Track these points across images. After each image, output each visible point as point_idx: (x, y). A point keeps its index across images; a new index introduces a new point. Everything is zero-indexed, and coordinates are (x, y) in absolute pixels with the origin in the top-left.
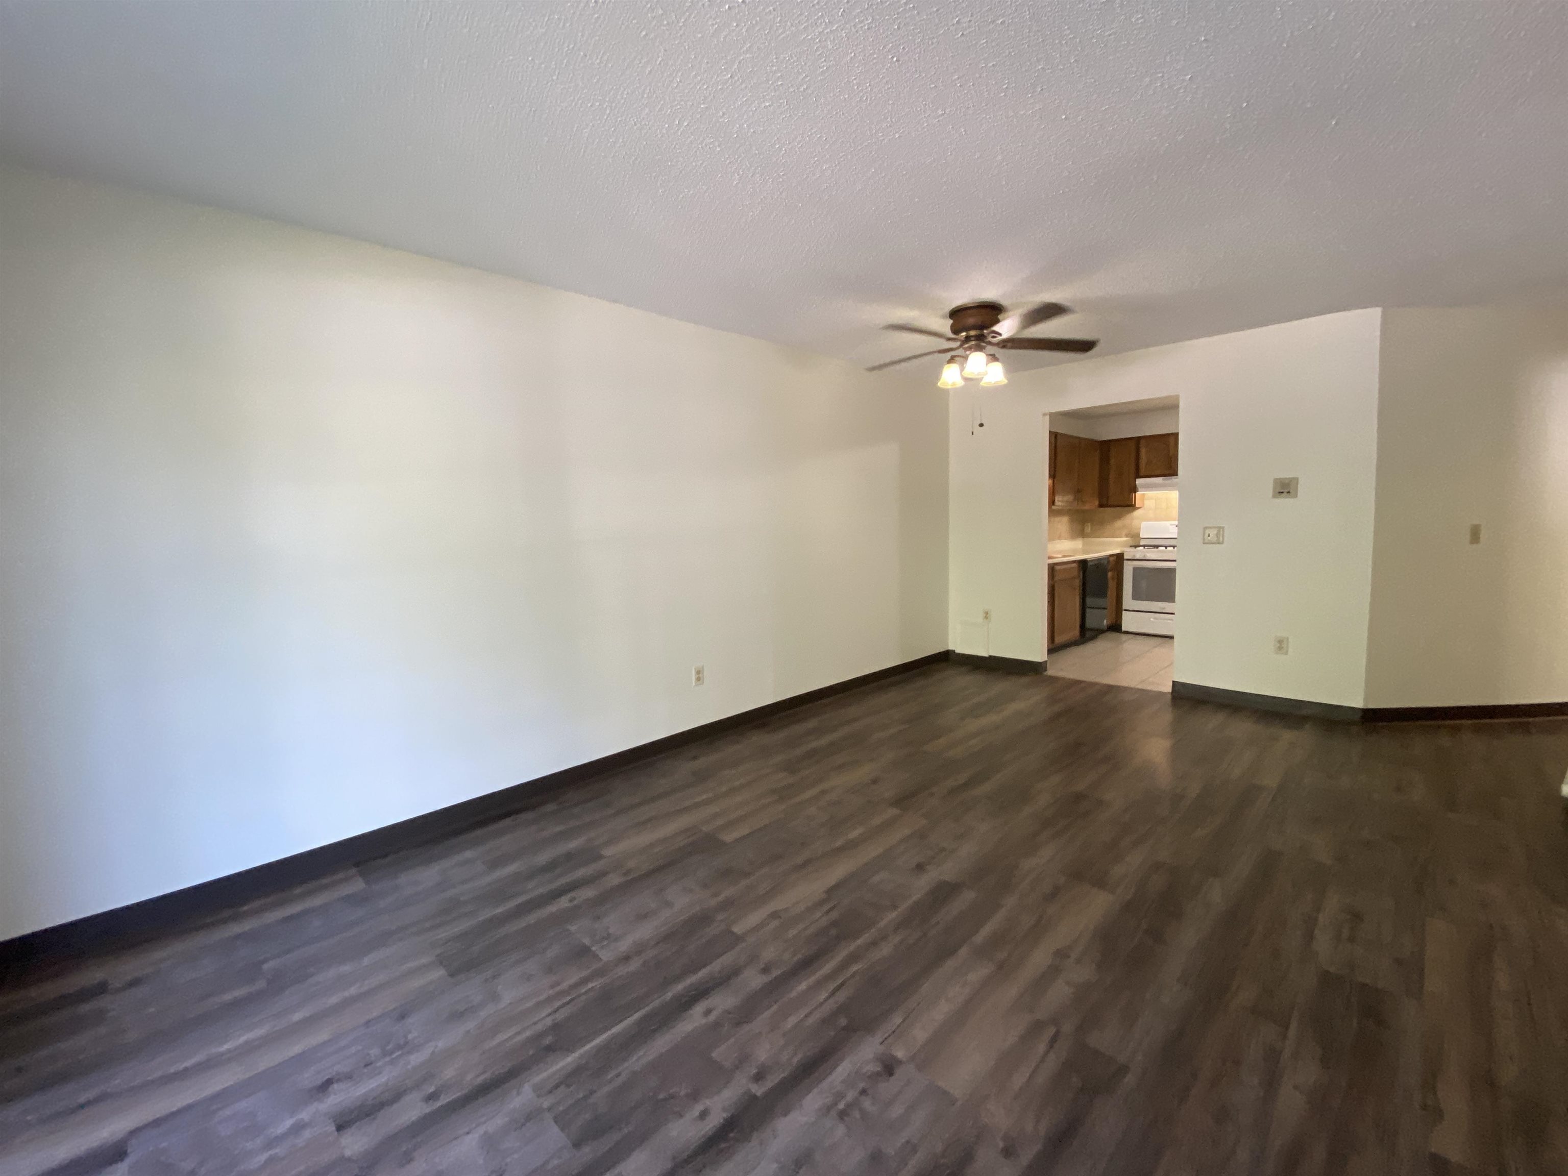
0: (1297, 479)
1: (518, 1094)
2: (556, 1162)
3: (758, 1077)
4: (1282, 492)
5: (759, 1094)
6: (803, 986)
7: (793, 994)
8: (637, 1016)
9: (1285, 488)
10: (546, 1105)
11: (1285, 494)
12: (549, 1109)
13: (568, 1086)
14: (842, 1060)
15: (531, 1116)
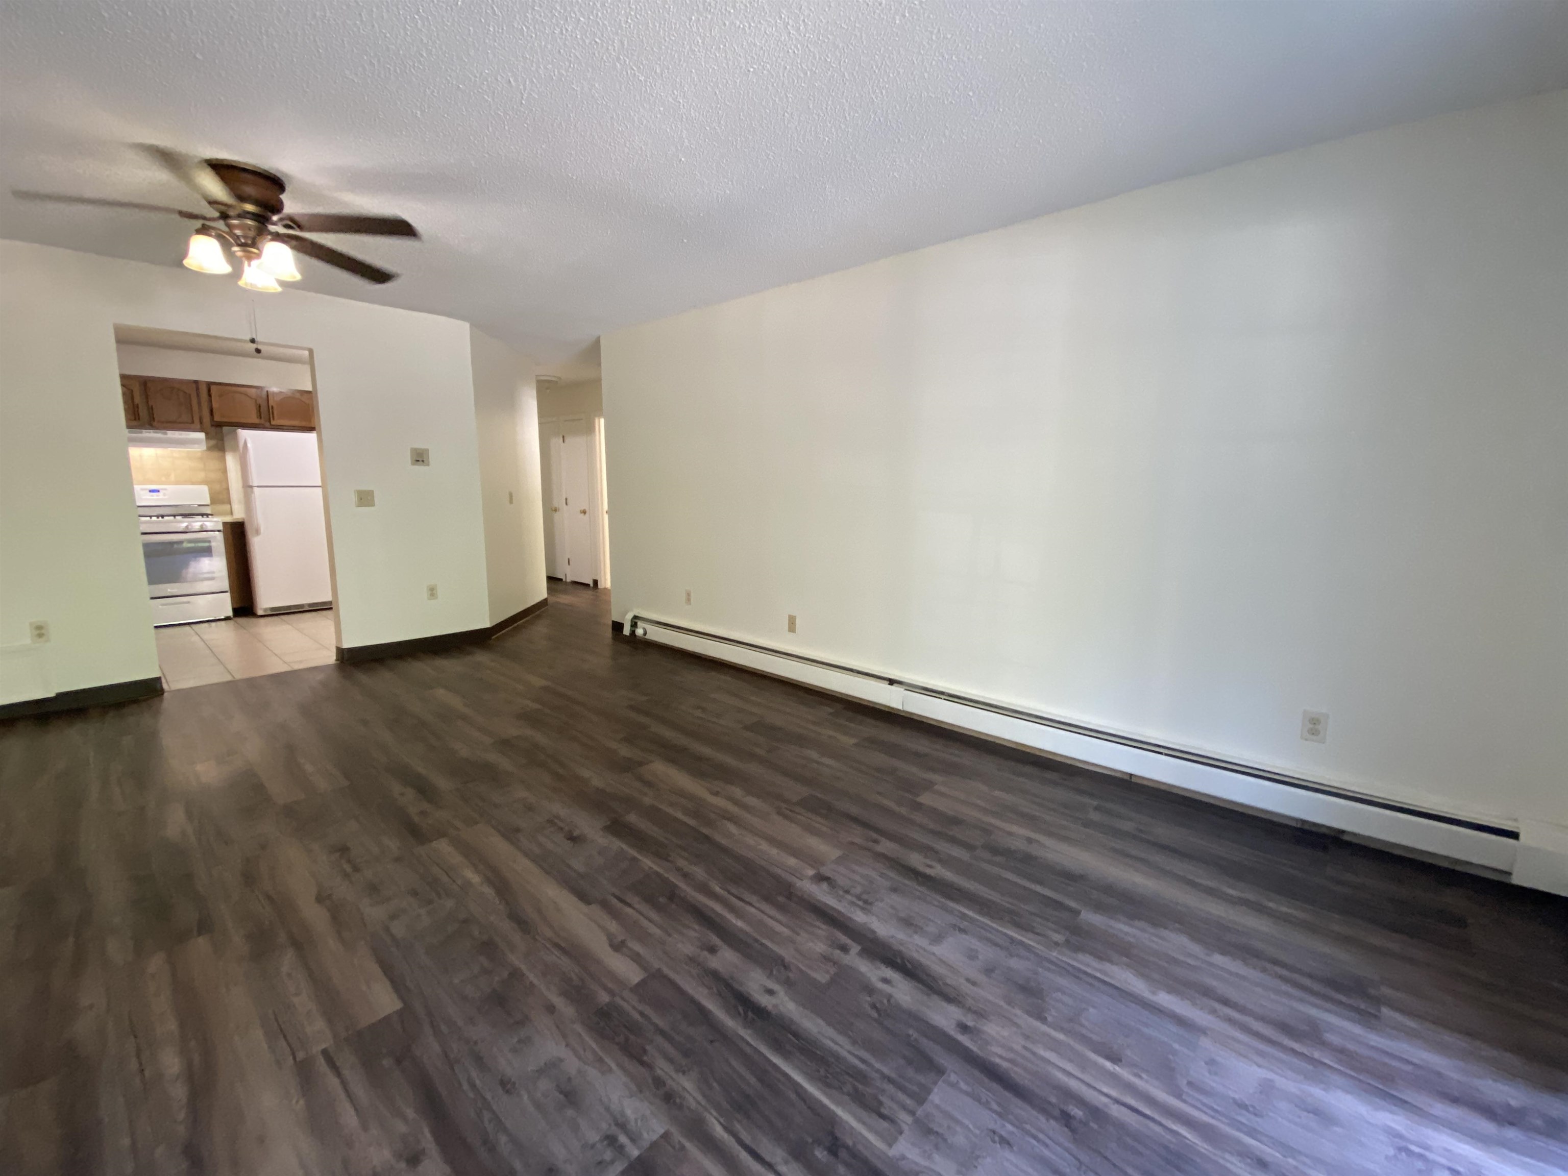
0: (427, 450)
1: (903, 1158)
2: (963, 1085)
3: (844, 949)
4: (418, 461)
5: (859, 948)
6: (740, 924)
7: (747, 928)
8: (777, 1060)
9: (420, 458)
10: (909, 1119)
11: (421, 462)
12: (912, 1113)
13: (881, 1103)
14: (819, 901)
15: (926, 1130)
